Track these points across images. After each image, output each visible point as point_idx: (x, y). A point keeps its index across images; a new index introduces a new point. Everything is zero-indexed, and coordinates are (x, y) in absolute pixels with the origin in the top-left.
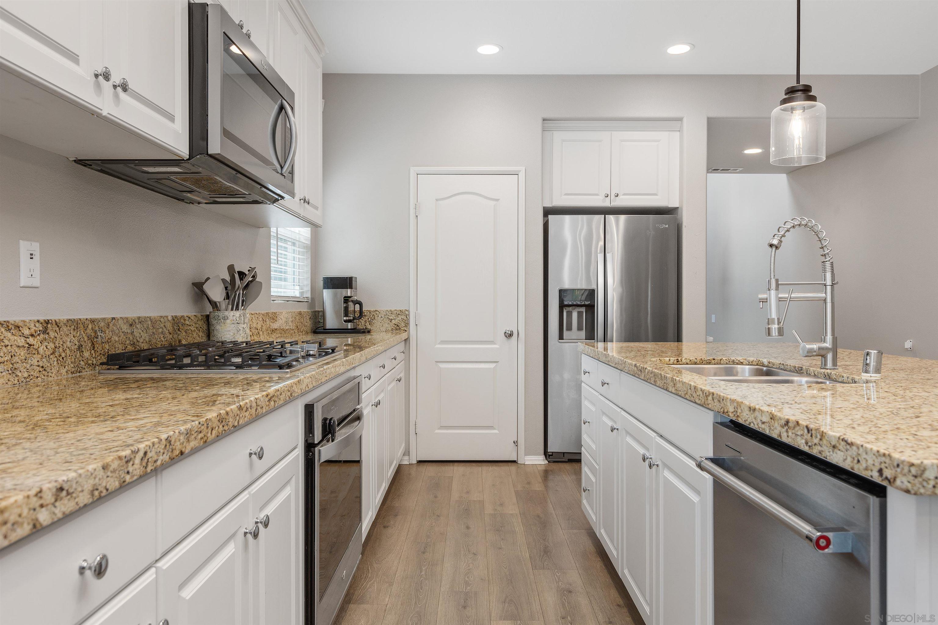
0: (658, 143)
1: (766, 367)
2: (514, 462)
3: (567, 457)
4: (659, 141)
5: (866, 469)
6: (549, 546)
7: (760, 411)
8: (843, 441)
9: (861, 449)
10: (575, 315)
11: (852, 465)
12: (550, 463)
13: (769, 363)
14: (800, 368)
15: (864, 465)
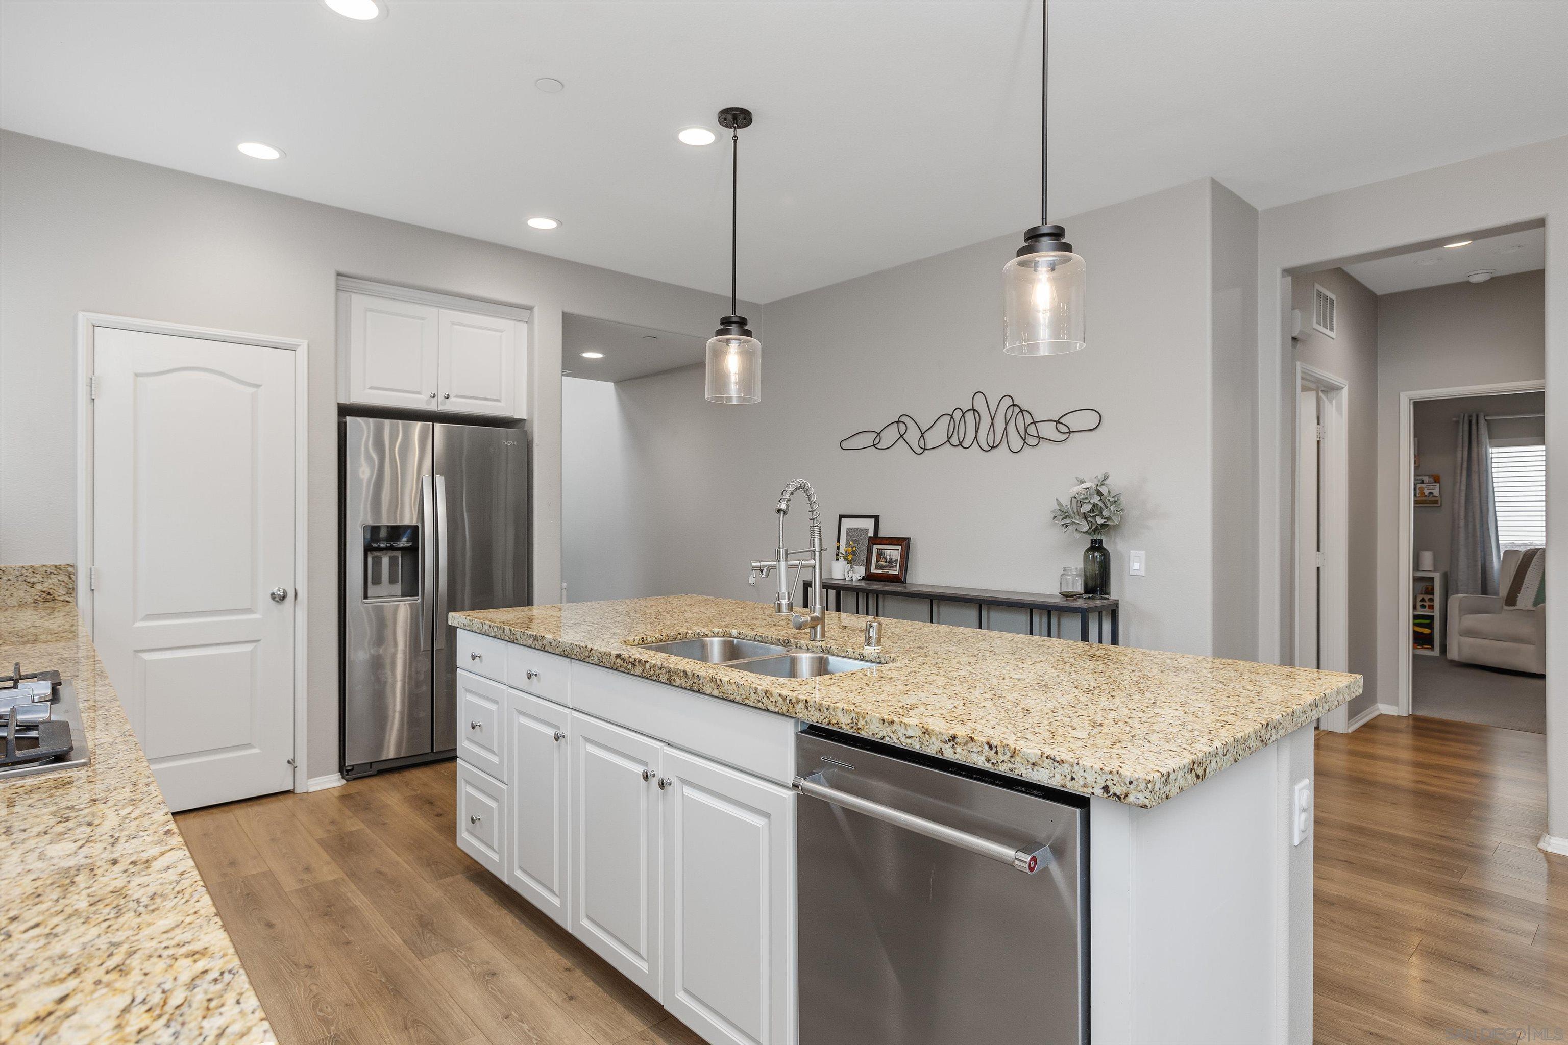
0: (501, 333)
1: (736, 638)
2: (288, 792)
3: (376, 768)
4: (502, 331)
5: (1085, 786)
6: (423, 914)
7: (903, 725)
8: (1047, 758)
9: (1076, 768)
10: (385, 561)
11: (1063, 783)
12: (349, 783)
13: (739, 634)
14: (786, 641)
15: (1082, 782)
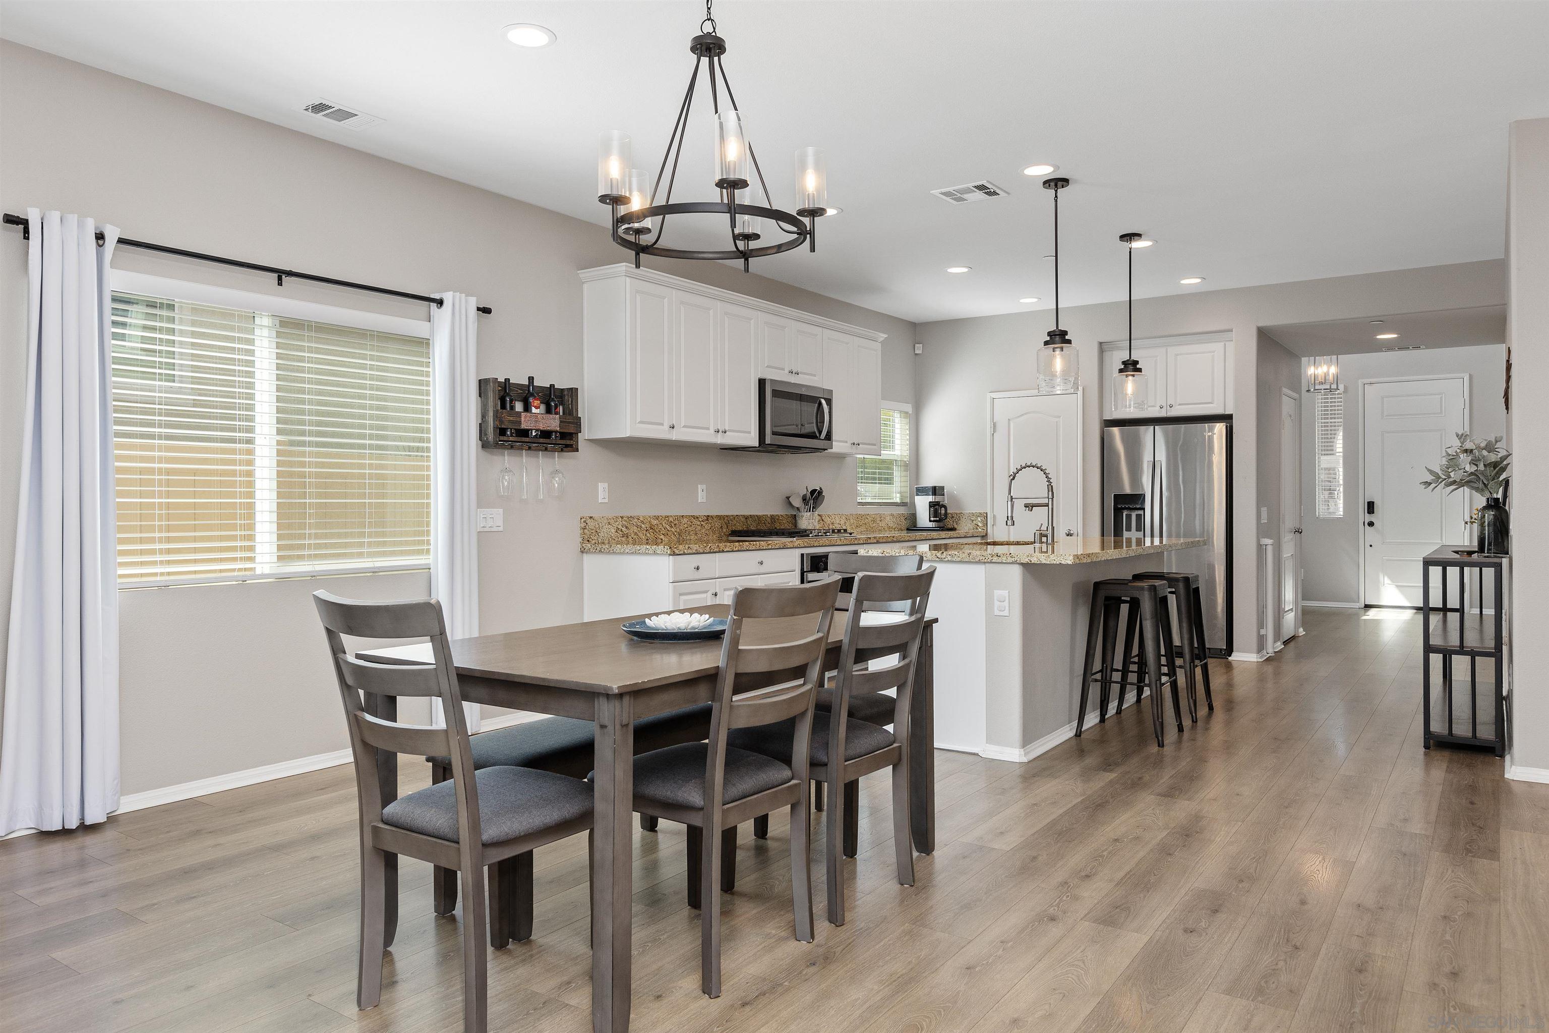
4: (1213, 352)
10: (1134, 517)
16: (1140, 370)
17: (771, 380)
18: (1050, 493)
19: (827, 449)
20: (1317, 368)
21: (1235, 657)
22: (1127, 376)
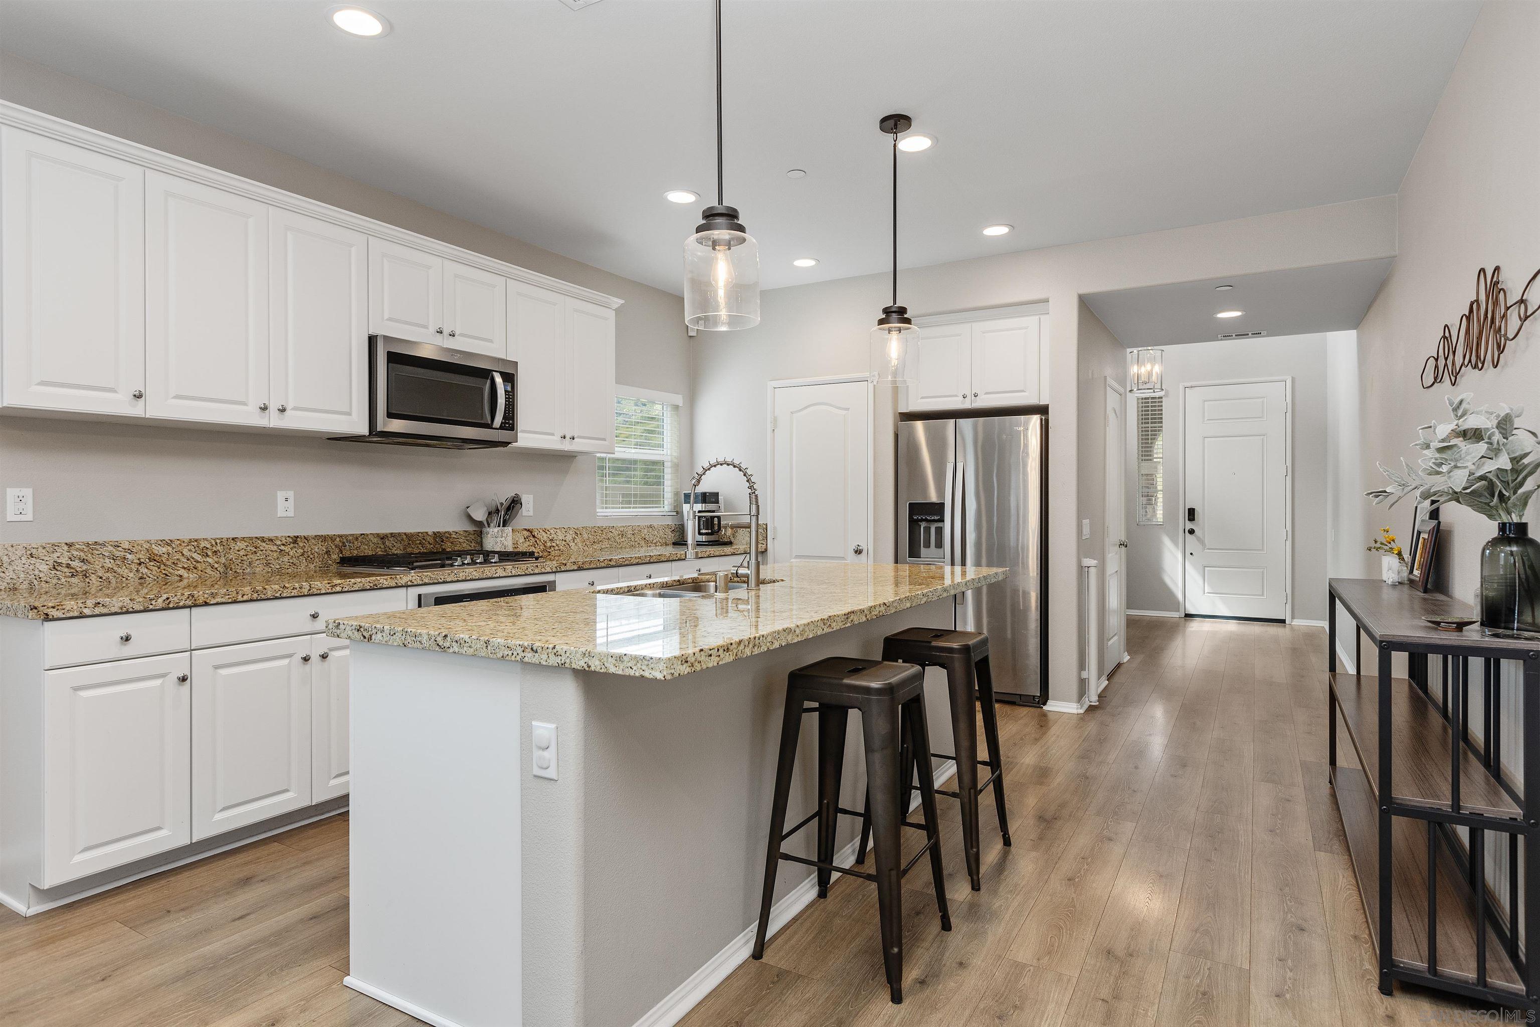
0: (1025, 330)
4: (1026, 328)
10: (933, 530)
16: (908, 321)
17: (384, 336)
18: (754, 507)
19: (509, 443)
20: (1141, 366)
21: (1052, 706)
22: (890, 331)
